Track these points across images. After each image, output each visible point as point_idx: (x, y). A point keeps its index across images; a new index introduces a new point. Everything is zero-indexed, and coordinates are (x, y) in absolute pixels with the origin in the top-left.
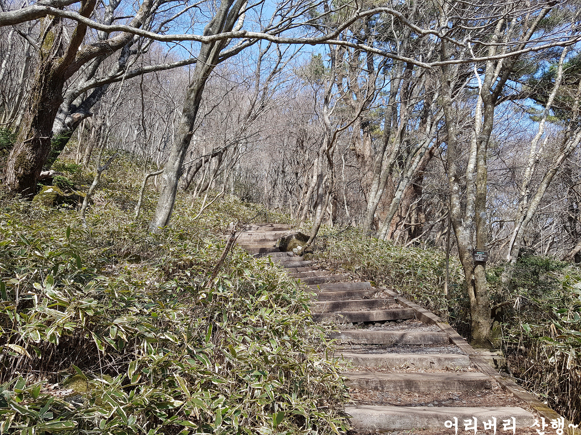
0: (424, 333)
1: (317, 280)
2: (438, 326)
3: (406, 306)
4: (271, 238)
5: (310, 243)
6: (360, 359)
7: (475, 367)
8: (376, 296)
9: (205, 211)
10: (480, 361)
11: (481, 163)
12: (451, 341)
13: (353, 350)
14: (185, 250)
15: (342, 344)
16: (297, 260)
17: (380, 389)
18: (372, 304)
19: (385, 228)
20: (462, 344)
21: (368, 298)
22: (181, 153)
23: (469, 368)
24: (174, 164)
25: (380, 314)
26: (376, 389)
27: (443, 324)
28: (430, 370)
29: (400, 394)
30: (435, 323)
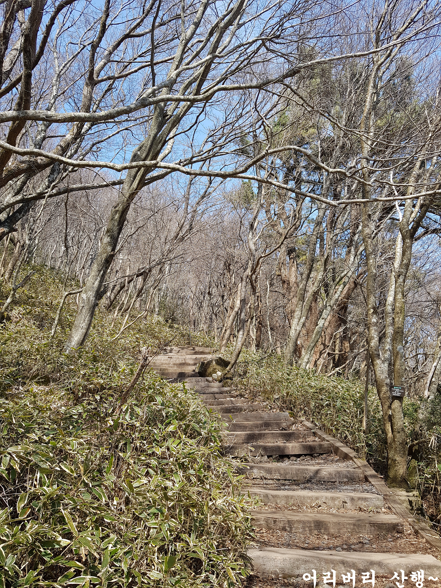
0: (339, 469)
1: (234, 409)
2: (355, 462)
3: (324, 439)
4: (192, 362)
5: (230, 369)
6: (270, 496)
7: (389, 508)
8: (294, 427)
9: (126, 331)
10: (395, 501)
11: (399, 296)
12: (366, 479)
13: (265, 486)
14: (97, 373)
15: (254, 478)
16: (215, 386)
17: (288, 529)
18: (289, 437)
19: (307, 357)
20: (378, 483)
21: (285, 430)
22: (102, 272)
23: (383, 510)
24: (94, 284)
25: (296, 447)
26: (284, 529)
27: (360, 460)
28: (342, 510)
29: (309, 535)
30: (351, 458)
